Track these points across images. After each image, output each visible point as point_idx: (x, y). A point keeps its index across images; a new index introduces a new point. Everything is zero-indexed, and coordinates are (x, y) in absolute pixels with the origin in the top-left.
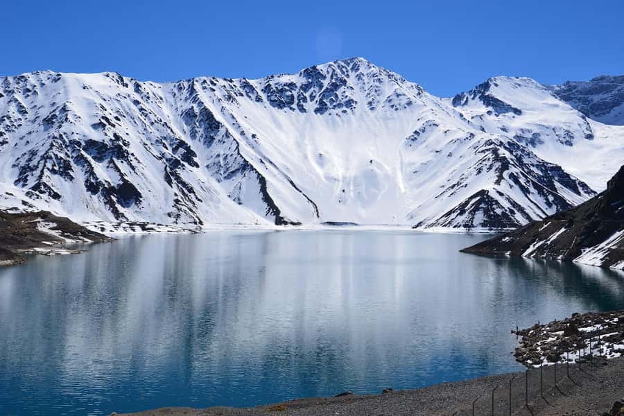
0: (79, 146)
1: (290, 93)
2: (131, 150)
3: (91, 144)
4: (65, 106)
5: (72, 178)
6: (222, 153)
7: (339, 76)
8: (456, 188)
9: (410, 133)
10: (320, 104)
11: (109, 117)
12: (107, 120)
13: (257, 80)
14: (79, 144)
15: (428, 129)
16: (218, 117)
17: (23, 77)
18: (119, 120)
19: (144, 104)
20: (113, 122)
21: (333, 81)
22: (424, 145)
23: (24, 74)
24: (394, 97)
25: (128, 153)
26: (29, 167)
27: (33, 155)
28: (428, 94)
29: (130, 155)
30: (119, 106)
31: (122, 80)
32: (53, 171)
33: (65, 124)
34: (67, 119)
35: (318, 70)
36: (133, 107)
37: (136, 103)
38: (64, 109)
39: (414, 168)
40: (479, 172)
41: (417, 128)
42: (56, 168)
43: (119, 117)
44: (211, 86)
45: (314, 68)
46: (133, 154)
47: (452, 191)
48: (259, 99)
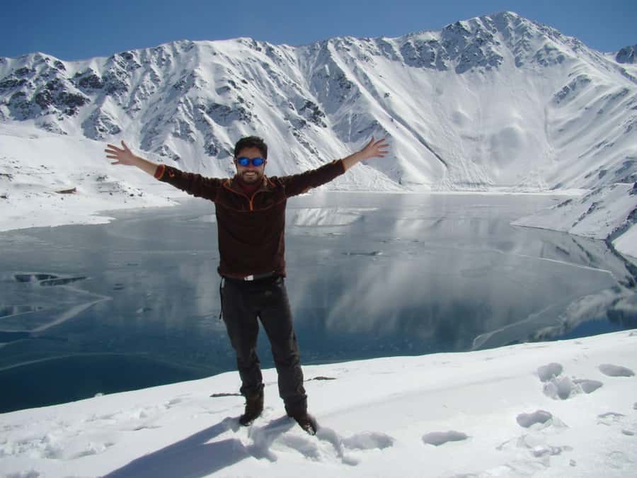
0: (203, 109)
1: (431, 50)
2: (254, 112)
3: (214, 109)
4: (193, 71)
5: (192, 141)
6: (351, 112)
7: (484, 31)
8: (602, 147)
9: (559, 89)
10: (463, 60)
11: (236, 81)
12: (233, 83)
13: (396, 38)
14: (203, 107)
15: (578, 85)
16: (350, 77)
17: (159, 48)
18: (246, 83)
19: (274, 67)
20: (239, 86)
21: (478, 37)
22: (573, 101)
23: (161, 46)
24: (544, 52)
25: (250, 114)
26: (155, 132)
27: (159, 120)
28: (585, 48)
29: (252, 117)
30: (247, 70)
31: (256, 45)
32: (176, 135)
33: (191, 89)
34: (194, 84)
35: (462, 26)
36: (262, 69)
37: (265, 66)
38: (193, 76)
39: (559, 126)
40: (628, 130)
41: (566, 84)
42: (179, 132)
43: (246, 80)
44: (346, 47)
45: (458, 24)
46: (256, 116)
47: (598, 150)
48: (396, 58)
